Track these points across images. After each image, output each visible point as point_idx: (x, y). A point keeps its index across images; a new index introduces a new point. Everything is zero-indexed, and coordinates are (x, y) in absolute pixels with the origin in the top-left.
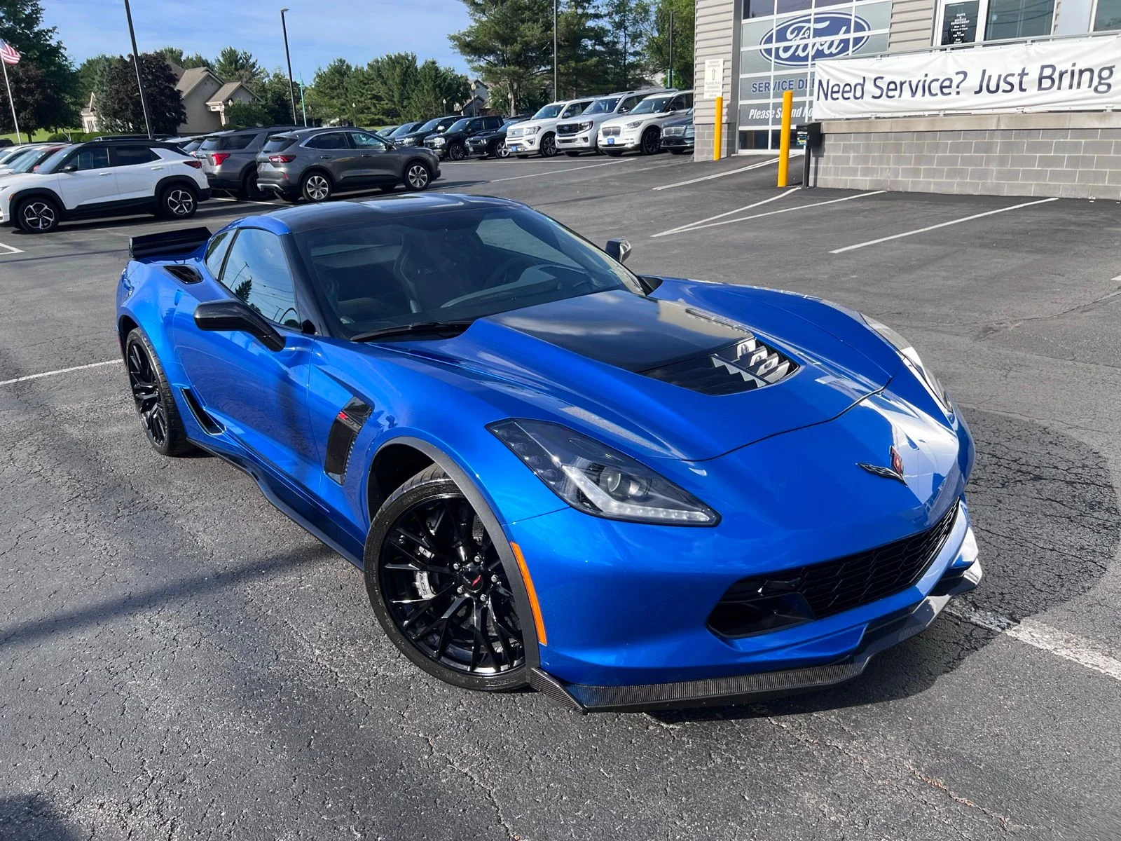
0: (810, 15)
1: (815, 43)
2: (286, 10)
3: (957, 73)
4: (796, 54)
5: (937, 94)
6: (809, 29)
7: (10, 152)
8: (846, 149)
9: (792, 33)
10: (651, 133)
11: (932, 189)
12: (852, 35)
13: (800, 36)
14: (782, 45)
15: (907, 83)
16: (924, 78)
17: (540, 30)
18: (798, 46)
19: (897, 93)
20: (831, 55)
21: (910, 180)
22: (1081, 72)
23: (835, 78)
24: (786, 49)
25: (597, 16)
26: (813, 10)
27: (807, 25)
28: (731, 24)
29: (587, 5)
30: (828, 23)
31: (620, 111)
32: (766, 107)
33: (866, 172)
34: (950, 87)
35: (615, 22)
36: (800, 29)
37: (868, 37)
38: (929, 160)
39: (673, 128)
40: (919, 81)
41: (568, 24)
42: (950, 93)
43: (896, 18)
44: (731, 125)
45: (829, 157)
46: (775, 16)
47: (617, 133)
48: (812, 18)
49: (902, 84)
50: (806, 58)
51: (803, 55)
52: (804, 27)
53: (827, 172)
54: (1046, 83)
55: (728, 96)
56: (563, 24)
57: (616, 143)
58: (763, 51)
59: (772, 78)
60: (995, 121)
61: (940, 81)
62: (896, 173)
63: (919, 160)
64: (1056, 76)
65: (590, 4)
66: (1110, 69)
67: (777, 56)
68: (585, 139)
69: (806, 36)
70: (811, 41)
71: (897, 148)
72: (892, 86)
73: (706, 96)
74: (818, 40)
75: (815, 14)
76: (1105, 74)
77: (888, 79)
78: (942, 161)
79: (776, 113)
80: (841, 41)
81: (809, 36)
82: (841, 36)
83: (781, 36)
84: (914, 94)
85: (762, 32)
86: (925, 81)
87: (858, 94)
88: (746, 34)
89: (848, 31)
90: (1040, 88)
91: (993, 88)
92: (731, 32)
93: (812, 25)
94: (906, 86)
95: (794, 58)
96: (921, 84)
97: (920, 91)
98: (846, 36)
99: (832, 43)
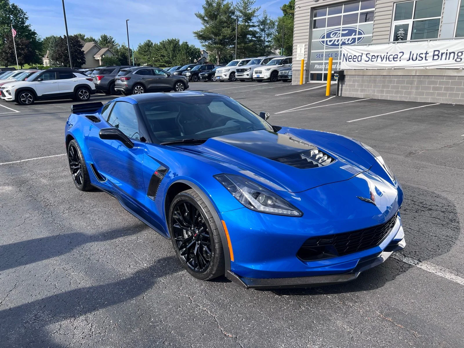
0: (340, 28)
1: (342, 39)
2: (128, 20)
3: (400, 53)
4: (334, 43)
5: (391, 61)
6: (340, 33)
7: (15, 73)
8: (354, 81)
9: (333, 35)
10: (274, 73)
11: (389, 99)
12: (357, 36)
13: (336, 36)
14: (329, 39)
15: (380, 56)
16: (386, 54)
17: (230, 31)
18: (335, 40)
19: (375, 60)
20: (348, 44)
21: (380, 94)
22: (450, 53)
23: (350, 53)
24: (330, 41)
25: (253, 26)
26: (341, 26)
27: (339, 32)
28: (308, 30)
29: (249, 22)
30: (347, 31)
31: (262, 64)
32: (322, 64)
33: (362, 91)
34: (397, 58)
35: (261, 28)
36: (336, 33)
37: (364, 37)
38: (388, 87)
39: (283, 71)
40: (385, 55)
41: (242, 29)
42: (397, 61)
43: (375, 30)
44: (307, 71)
45: (347, 84)
46: (326, 28)
47: (261, 73)
48: (341, 29)
49: (377, 56)
50: (338, 45)
51: (337, 44)
52: (338, 33)
53: (346, 90)
54: (436, 57)
55: (306, 59)
56: (240, 29)
57: (260, 77)
58: (321, 42)
59: (324, 52)
60: (414, 72)
61: (393, 56)
62: (374, 91)
63: (383, 87)
64: (440, 55)
65: (251, 21)
66: (462, 52)
67: (327, 44)
68: (248, 75)
69: (338, 36)
70: (340, 38)
71: (375, 81)
72: (374, 57)
73: (297, 59)
74: (343, 38)
75: (342, 28)
76: (460, 54)
77: (372, 54)
78: (393, 87)
79: (326, 66)
80: (353, 39)
81: (340, 36)
82: (353, 37)
83: (328, 36)
84: (382, 61)
85: (321, 34)
86: (387, 55)
87: (359, 60)
88: (314, 35)
89: (355, 35)
90: (433, 59)
91: (414, 59)
92: (308, 34)
93: (341, 32)
94: (379, 57)
95: (333, 45)
96: (385, 56)
97: (385, 59)
98: (355, 37)
99: (349, 39)
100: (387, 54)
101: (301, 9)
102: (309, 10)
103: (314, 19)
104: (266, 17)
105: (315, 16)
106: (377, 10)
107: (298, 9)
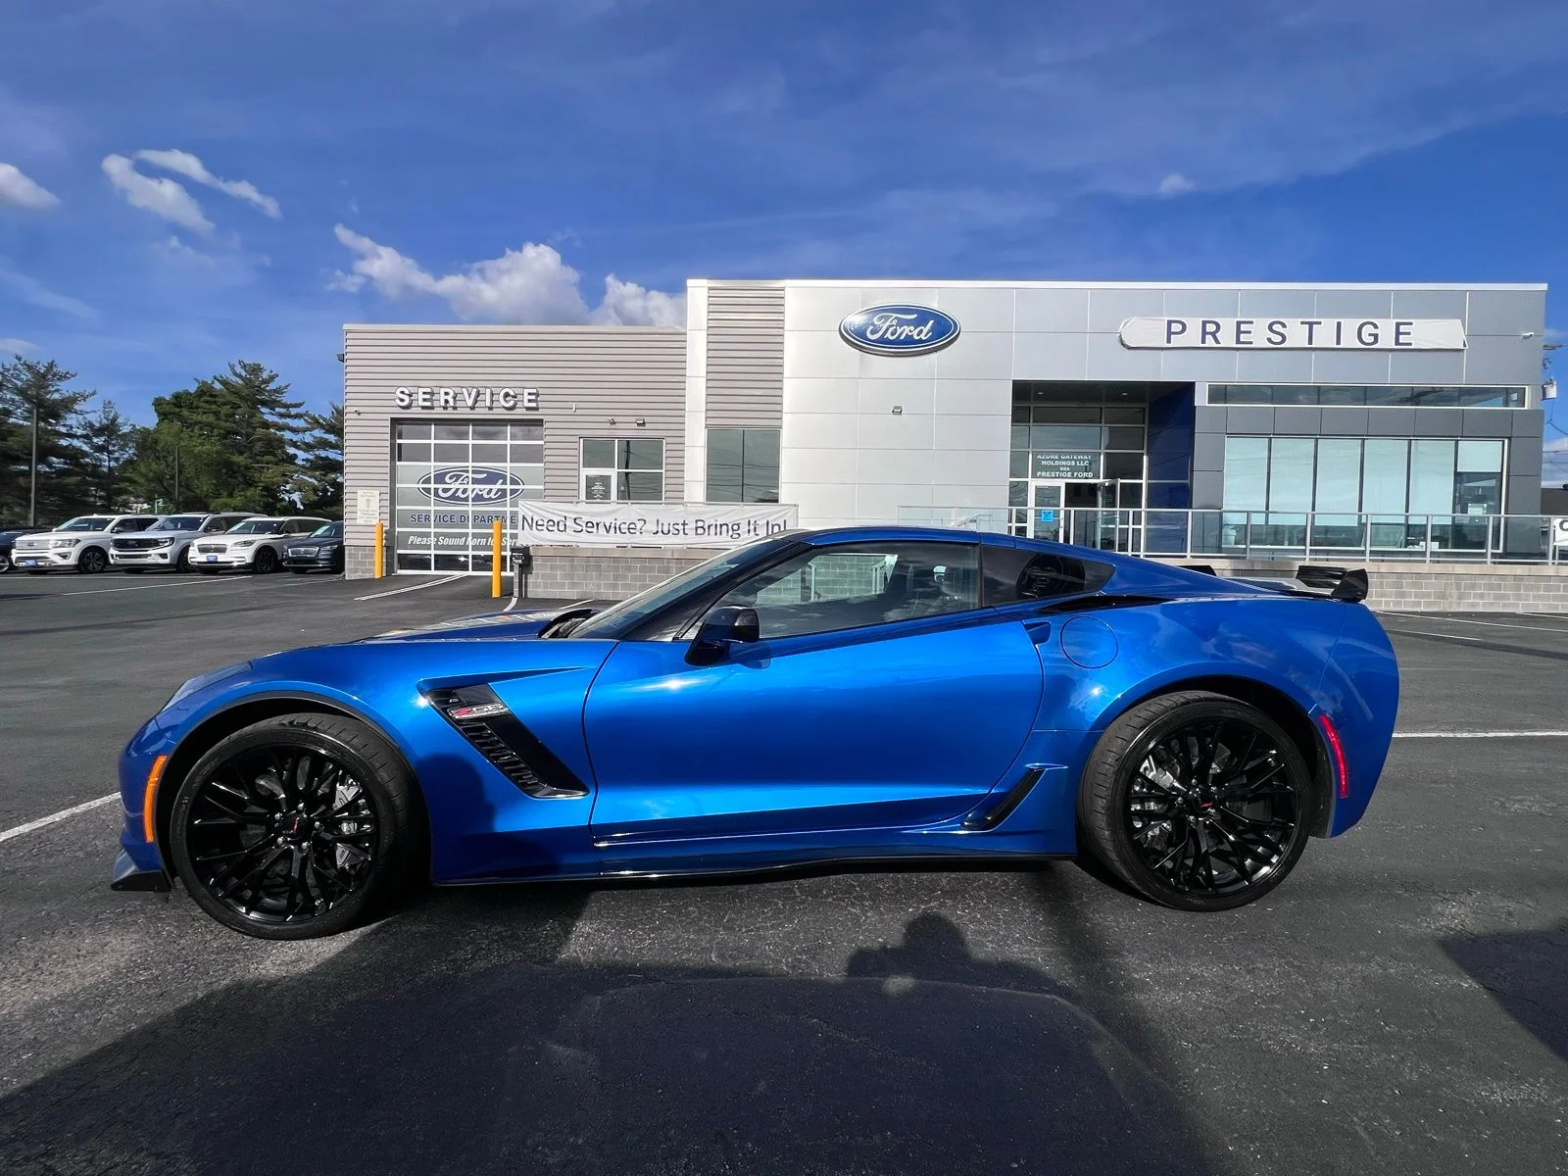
0: (468, 467)
1: (474, 489)
3: (639, 520)
4: (456, 495)
5: (625, 533)
6: (467, 477)
8: (552, 568)
9: (450, 478)
10: (265, 555)
12: (508, 487)
13: (459, 481)
14: (441, 486)
15: (601, 524)
16: (614, 522)
18: (457, 490)
19: (595, 530)
20: (490, 499)
21: (611, 591)
22: (721, 526)
23: (539, 514)
24: (445, 491)
25: (69, 435)
26: (470, 464)
27: (466, 474)
28: (386, 463)
29: (55, 422)
30: (485, 475)
31: (206, 530)
32: (427, 535)
33: (573, 585)
34: (635, 529)
35: (94, 444)
37: (524, 490)
38: (625, 577)
39: (302, 549)
40: (611, 523)
42: (635, 533)
43: (547, 479)
44: (389, 549)
45: (538, 574)
46: (433, 464)
47: (222, 550)
48: (470, 469)
49: (598, 524)
51: (463, 496)
52: (462, 475)
53: (536, 585)
54: (700, 531)
55: (387, 523)
57: (219, 560)
58: (421, 489)
59: (432, 512)
60: (670, 553)
61: (627, 525)
62: (599, 586)
63: (616, 578)
64: (706, 527)
65: (58, 420)
66: (738, 525)
67: (436, 494)
68: (164, 556)
69: (464, 482)
70: (470, 487)
71: (598, 568)
72: (590, 525)
73: (360, 521)
74: (475, 486)
76: (735, 527)
77: (586, 519)
78: (635, 578)
79: (438, 541)
80: (499, 490)
81: (468, 483)
82: (498, 486)
83: (440, 479)
84: (608, 532)
85: (419, 474)
86: (616, 524)
87: (562, 528)
88: (399, 473)
89: (504, 483)
90: (697, 534)
91: (666, 531)
92: (386, 470)
93: (470, 475)
95: (453, 497)
96: (613, 525)
97: (612, 530)
98: (504, 487)
99: (490, 490)
100: (616, 522)
101: (362, 416)
102: (389, 423)
103: (398, 441)
105: (400, 437)
106: (548, 445)
107: (356, 416)
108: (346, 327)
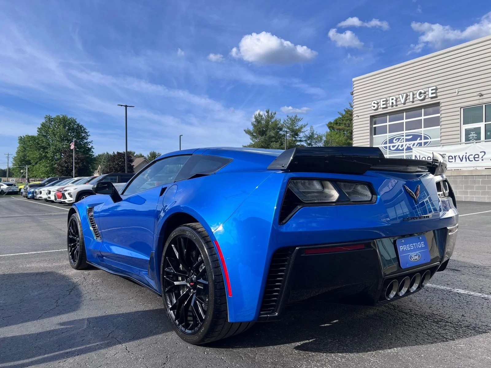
0: (404, 133)
1: (406, 144)
2: (182, 135)
3: (481, 152)
4: (398, 148)
5: (472, 161)
6: (403, 139)
7: (74, 179)
9: (396, 140)
11: (475, 200)
12: (423, 141)
13: (400, 141)
14: (392, 145)
15: (458, 156)
17: (279, 145)
18: (399, 145)
19: (453, 160)
21: (463, 196)
23: (423, 154)
24: (394, 146)
25: (301, 141)
26: (405, 132)
27: (402, 137)
28: (369, 137)
29: (297, 137)
30: (412, 136)
34: (478, 158)
35: (308, 143)
36: (399, 139)
37: (430, 142)
38: (472, 188)
40: (463, 156)
41: (290, 143)
42: (479, 160)
43: (442, 134)
46: (388, 134)
48: (404, 135)
49: (455, 157)
50: (403, 150)
51: (401, 148)
52: (401, 138)
56: (288, 143)
58: (383, 147)
61: (473, 156)
63: (466, 188)
65: (298, 136)
67: (390, 149)
69: (402, 141)
70: (405, 143)
72: (450, 158)
74: (407, 143)
75: (406, 133)
78: (478, 188)
80: (418, 143)
81: (403, 142)
82: (418, 141)
83: (391, 141)
84: (461, 161)
85: (383, 140)
86: (466, 156)
88: (375, 141)
89: (421, 139)
92: (369, 140)
93: (405, 137)
94: (457, 158)
95: (397, 150)
97: (464, 160)
98: (420, 141)
99: (414, 144)
100: (466, 154)
101: (360, 117)
102: (369, 118)
103: (374, 126)
104: (313, 133)
105: (375, 124)
106: (443, 116)
107: (357, 118)
108: (353, 79)
